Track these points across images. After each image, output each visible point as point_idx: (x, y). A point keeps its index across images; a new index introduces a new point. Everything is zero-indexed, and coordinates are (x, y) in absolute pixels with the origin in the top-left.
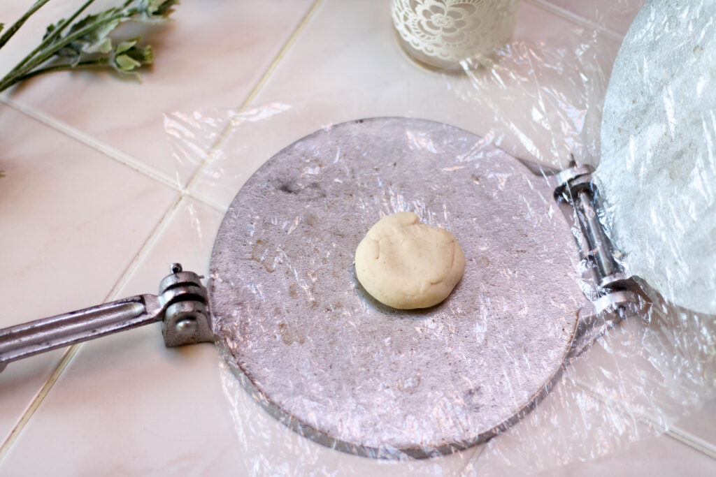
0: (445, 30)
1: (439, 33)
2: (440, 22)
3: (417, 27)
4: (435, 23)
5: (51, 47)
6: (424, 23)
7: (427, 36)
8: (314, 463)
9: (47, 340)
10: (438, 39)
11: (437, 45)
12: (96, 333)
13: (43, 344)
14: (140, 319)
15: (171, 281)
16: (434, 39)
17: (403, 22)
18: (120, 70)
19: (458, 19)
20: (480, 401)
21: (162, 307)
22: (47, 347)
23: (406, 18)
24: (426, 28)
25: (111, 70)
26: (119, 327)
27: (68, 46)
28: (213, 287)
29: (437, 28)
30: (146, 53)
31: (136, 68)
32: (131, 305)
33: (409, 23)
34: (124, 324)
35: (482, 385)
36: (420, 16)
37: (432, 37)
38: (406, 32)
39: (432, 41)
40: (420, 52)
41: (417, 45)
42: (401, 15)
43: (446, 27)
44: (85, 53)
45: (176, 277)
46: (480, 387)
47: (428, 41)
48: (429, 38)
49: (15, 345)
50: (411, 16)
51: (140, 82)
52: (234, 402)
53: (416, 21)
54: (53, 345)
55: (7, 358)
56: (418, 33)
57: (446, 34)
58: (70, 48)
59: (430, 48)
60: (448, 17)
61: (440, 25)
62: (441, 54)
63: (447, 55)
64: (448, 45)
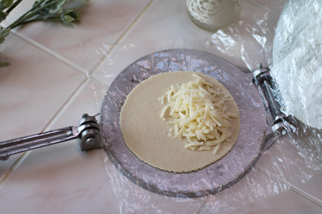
0: (209, 10)
1: (206, 12)
2: (207, 7)
3: (197, 9)
4: (205, 7)
5: (36, 10)
6: (200, 7)
7: (201, 13)
8: (147, 202)
9: (28, 146)
10: (206, 15)
11: (205, 17)
12: (50, 143)
13: (26, 148)
14: (70, 138)
15: (83, 121)
16: (204, 14)
17: (191, 7)
18: (65, 22)
19: (215, 6)
20: (223, 171)
21: (80, 132)
22: (28, 149)
23: (192, 5)
24: (201, 9)
25: (62, 22)
26: (60, 141)
27: (43, 10)
28: (102, 124)
29: (205, 9)
30: (78, 15)
31: (73, 22)
32: (66, 131)
33: (194, 7)
34: (63, 139)
35: (223, 164)
36: (199, 4)
37: (203, 14)
38: (192, 11)
39: (203, 15)
40: (198, 20)
41: (197, 17)
42: (190, 3)
43: (210, 9)
44: (51, 14)
45: (86, 118)
46: (222, 165)
47: (202, 15)
48: (202, 14)
49: (14, 148)
50: (195, 4)
51: (74, 28)
52: (111, 176)
53: (197, 6)
54: (31, 148)
55: (10, 154)
56: (197, 12)
57: (209, 12)
58: (44, 11)
59: (203, 19)
60: (211, 4)
61: (207, 8)
62: (207, 22)
63: (210, 22)
64: (210, 17)
